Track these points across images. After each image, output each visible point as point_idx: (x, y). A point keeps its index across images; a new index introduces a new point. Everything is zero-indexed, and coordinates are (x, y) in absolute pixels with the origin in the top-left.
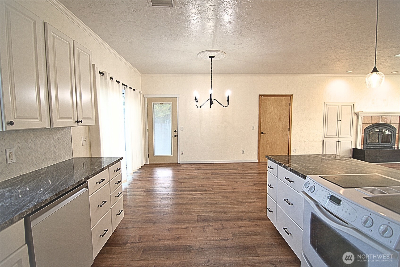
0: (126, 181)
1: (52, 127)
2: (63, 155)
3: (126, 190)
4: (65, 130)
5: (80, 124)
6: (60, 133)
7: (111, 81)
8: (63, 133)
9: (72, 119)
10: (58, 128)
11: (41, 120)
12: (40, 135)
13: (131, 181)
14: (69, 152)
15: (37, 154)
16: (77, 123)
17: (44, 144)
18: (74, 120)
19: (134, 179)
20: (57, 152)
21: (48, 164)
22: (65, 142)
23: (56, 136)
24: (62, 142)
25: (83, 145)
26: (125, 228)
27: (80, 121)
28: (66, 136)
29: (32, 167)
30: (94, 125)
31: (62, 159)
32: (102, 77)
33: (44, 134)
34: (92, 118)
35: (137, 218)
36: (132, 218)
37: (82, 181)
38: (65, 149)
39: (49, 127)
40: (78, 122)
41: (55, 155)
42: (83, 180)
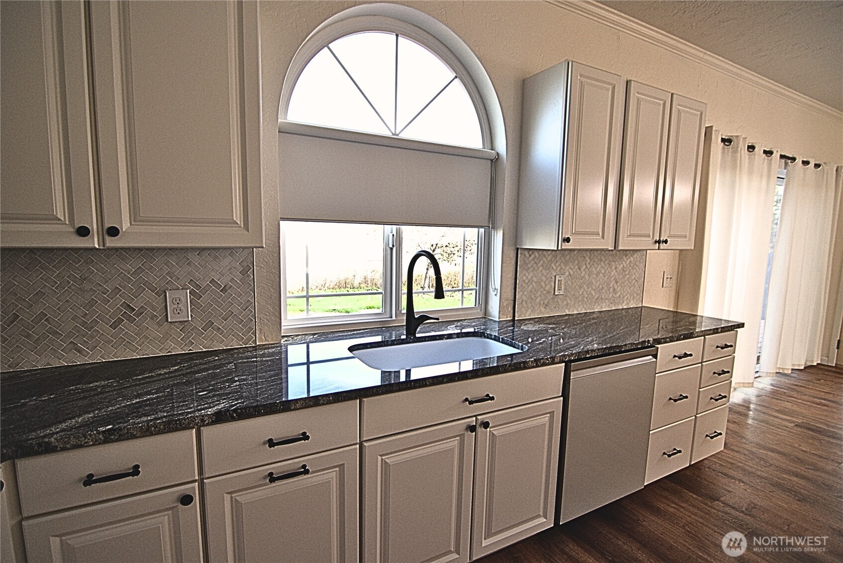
0: (751, 385)
1: (616, 249)
2: (626, 298)
3: (746, 405)
4: (636, 255)
5: (663, 246)
6: (627, 259)
7: (749, 155)
8: (632, 259)
9: (650, 236)
10: (626, 250)
11: (603, 237)
12: (598, 260)
13: (766, 390)
14: (637, 295)
15: (590, 289)
16: (657, 244)
17: (601, 275)
18: (653, 238)
19: (776, 388)
20: (618, 290)
21: (603, 307)
22: (634, 276)
23: (620, 265)
24: (627, 276)
25: (664, 286)
26: (721, 473)
27: (663, 242)
28: (637, 265)
29: (581, 306)
30: (691, 250)
31: (624, 304)
32: (727, 148)
33: (604, 259)
34: (688, 236)
35: (757, 470)
36: (744, 464)
37: (648, 344)
38: (632, 289)
39: (612, 247)
40: (659, 242)
41: (614, 296)
42: (651, 342)
